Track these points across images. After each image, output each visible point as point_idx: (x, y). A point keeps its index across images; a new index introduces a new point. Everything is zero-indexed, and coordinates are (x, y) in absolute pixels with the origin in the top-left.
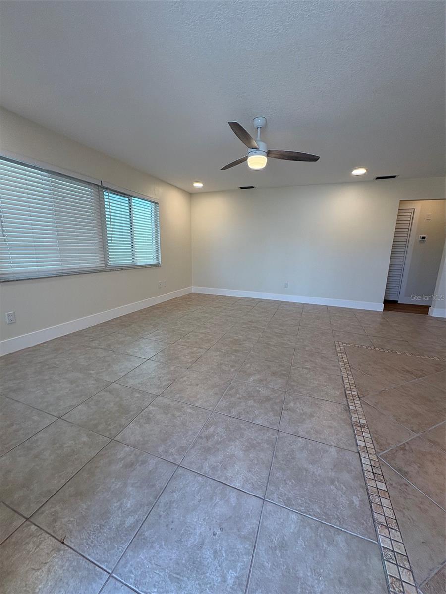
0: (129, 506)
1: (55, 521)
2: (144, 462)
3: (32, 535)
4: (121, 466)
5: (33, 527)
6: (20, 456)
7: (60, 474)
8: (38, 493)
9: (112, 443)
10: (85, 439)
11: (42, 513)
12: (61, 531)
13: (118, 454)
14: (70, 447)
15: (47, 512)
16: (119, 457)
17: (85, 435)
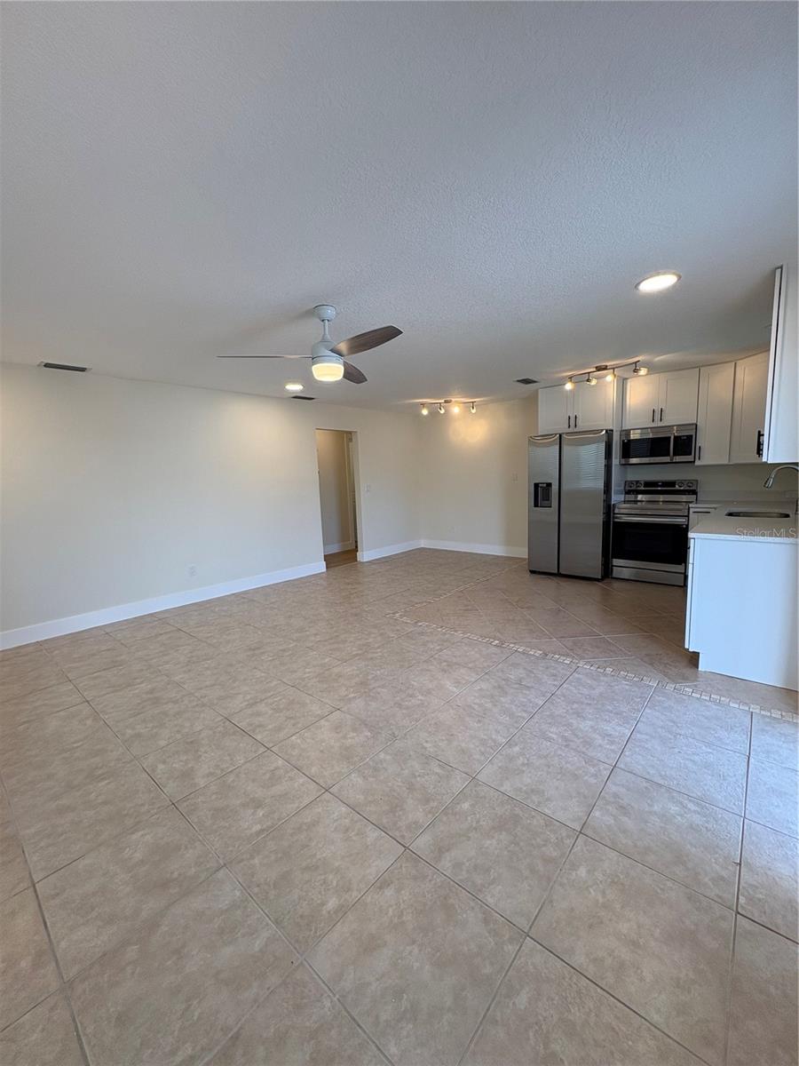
0: (677, 808)
1: (722, 878)
2: (616, 795)
3: (750, 899)
4: (626, 818)
5: (742, 900)
6: (642, 979)
7: (659, 891)
8: (697, 913)
9: (589, 832)
10: (582, 872)
11: (720, 897)
12: (730, 868)
13: (608, 823)
14: (604, 893)
15: (717, 891)
16: (613, 821)
17: (574, 874)
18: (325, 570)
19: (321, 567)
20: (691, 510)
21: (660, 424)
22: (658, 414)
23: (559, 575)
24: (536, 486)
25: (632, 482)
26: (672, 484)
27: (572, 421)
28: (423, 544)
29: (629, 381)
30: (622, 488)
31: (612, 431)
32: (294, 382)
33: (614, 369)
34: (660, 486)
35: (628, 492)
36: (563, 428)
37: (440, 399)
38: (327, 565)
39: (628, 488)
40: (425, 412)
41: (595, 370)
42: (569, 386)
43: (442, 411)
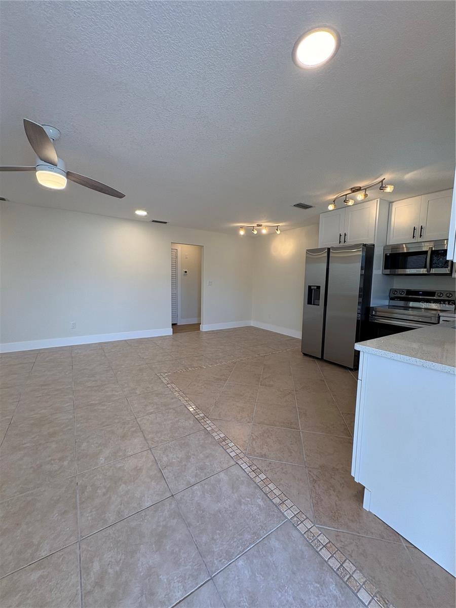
18: (172, 334)
19: (169, 331)
20: (442, 319)
21: (420, 240)
22: (418, 231)
23: (322, 359)
24: (310, 287)
25: (396, 290)
26: (432, 294)
27: (343, 237)
28: (253, 323)
29: (394, 204)
30: (388, 294)
31: (374, 245)
32: (140, 208)
33: (365, 189)
34: (421, 295)
35: (392, 299)
36: (334, 243)
37: (253, 223)
38: (173, 330)
39: (393, 296)
40: (242, 232)
41: (350, 192)
42: (331, 207)
43: (255, 232)
